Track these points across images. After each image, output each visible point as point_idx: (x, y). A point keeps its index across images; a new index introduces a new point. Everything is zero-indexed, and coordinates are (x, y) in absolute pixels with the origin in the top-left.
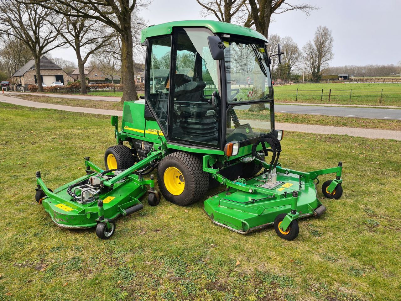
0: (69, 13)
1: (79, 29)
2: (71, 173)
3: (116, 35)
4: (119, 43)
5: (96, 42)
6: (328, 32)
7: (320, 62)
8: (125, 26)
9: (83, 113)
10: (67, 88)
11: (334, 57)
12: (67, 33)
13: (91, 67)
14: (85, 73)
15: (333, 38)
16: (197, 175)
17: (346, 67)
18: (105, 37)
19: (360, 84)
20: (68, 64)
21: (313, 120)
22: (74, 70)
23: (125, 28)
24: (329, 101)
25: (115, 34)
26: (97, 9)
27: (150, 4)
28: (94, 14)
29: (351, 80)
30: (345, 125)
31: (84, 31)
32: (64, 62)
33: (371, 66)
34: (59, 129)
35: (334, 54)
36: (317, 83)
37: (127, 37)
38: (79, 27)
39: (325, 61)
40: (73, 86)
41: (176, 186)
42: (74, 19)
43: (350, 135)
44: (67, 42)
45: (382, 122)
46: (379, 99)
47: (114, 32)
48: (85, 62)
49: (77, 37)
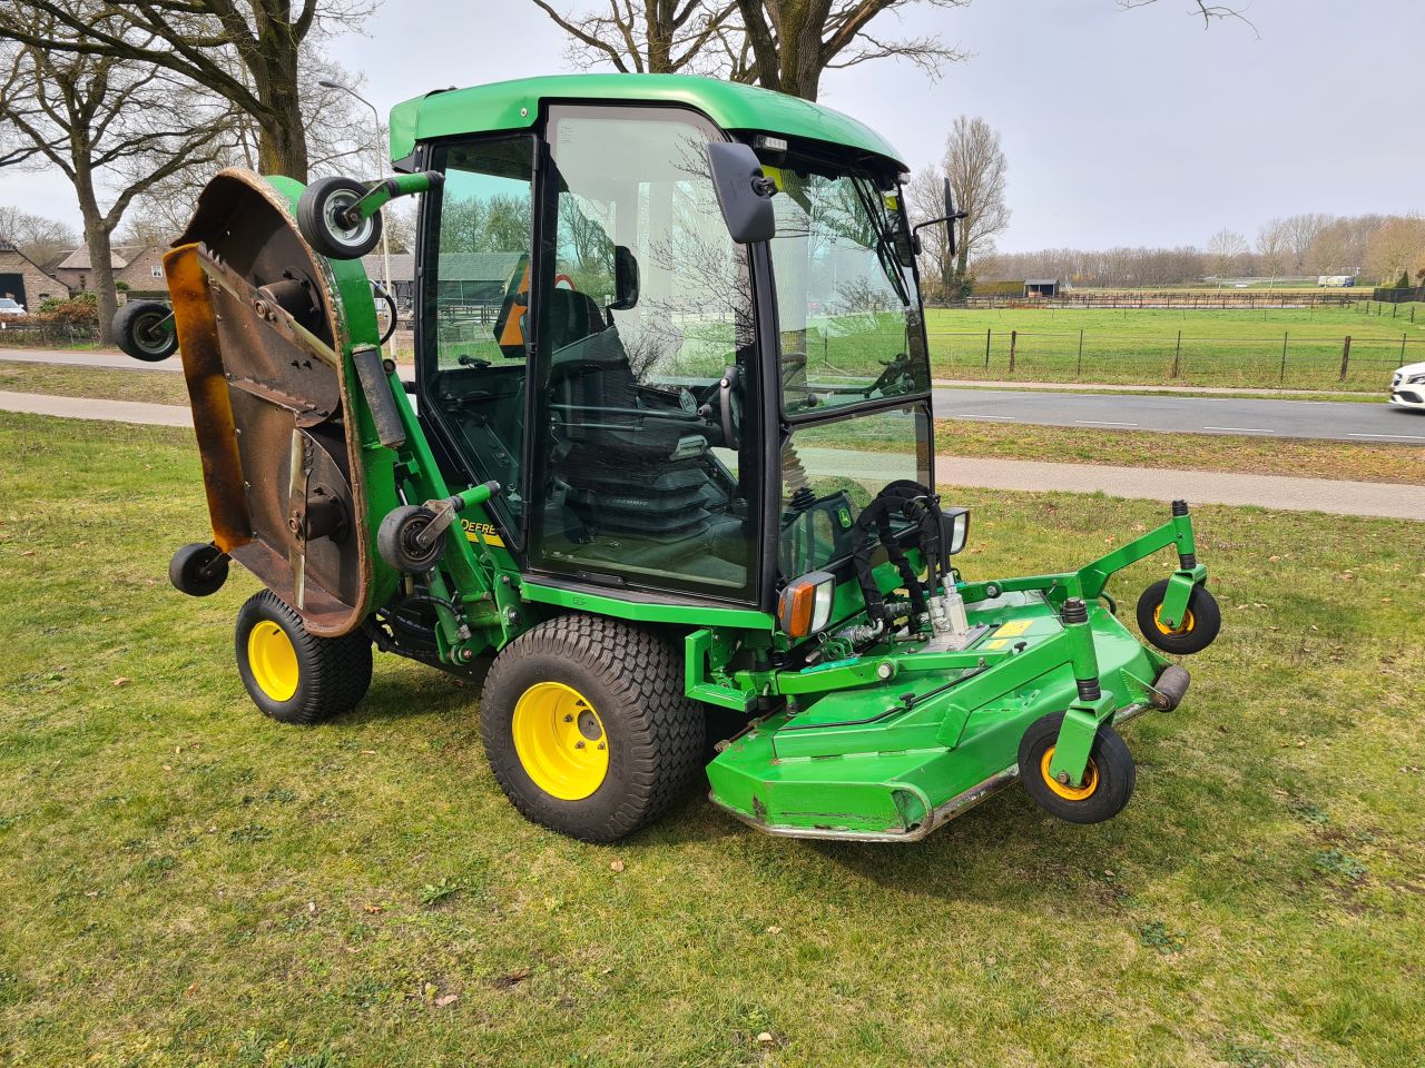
0: (46, 37)
1: (85, 100)
2: (83, 708)
3: (238, 123)
4: (248, 155)
5: (158, 148)
6: (987, 137)
7: (966, 239)
8: (275, 91)
9: (112, 422)
10: (42, 323)
11: (1011, 221)
12: (38, 114)
13: (134, 241)
14: (113, 266)
15: (1006, 157)
16: (659, 716)
17: (1046, 256)
18: (190, 131)
19: (1096, 313)
20: (41, 230)
21: (978, 441)
22: (68, 255)
23: (274, 98)
24: (1012, 370)
25: (233, 121)
26: (163, 24)
27: (369, 13)
28: (146, 44)
29: (1065, 298)
30: (1085, 456)
31: (105, 106)
32: (27, 222)
33: (1126, 250)
34: (18, 498)
35: (1010, 212)
36: (959, 307)
37: (286, 133)
38: (88, 91)
39: (983, 233)
40: (65, 313)
41: (564, 756)
42: (67, 62)
43: (1111, 492)
44: (35, 145)
45: (1202, 446)
46: (1169, 363)
47: (227, 114)
48: (114, 225)
49: (78, 127)
